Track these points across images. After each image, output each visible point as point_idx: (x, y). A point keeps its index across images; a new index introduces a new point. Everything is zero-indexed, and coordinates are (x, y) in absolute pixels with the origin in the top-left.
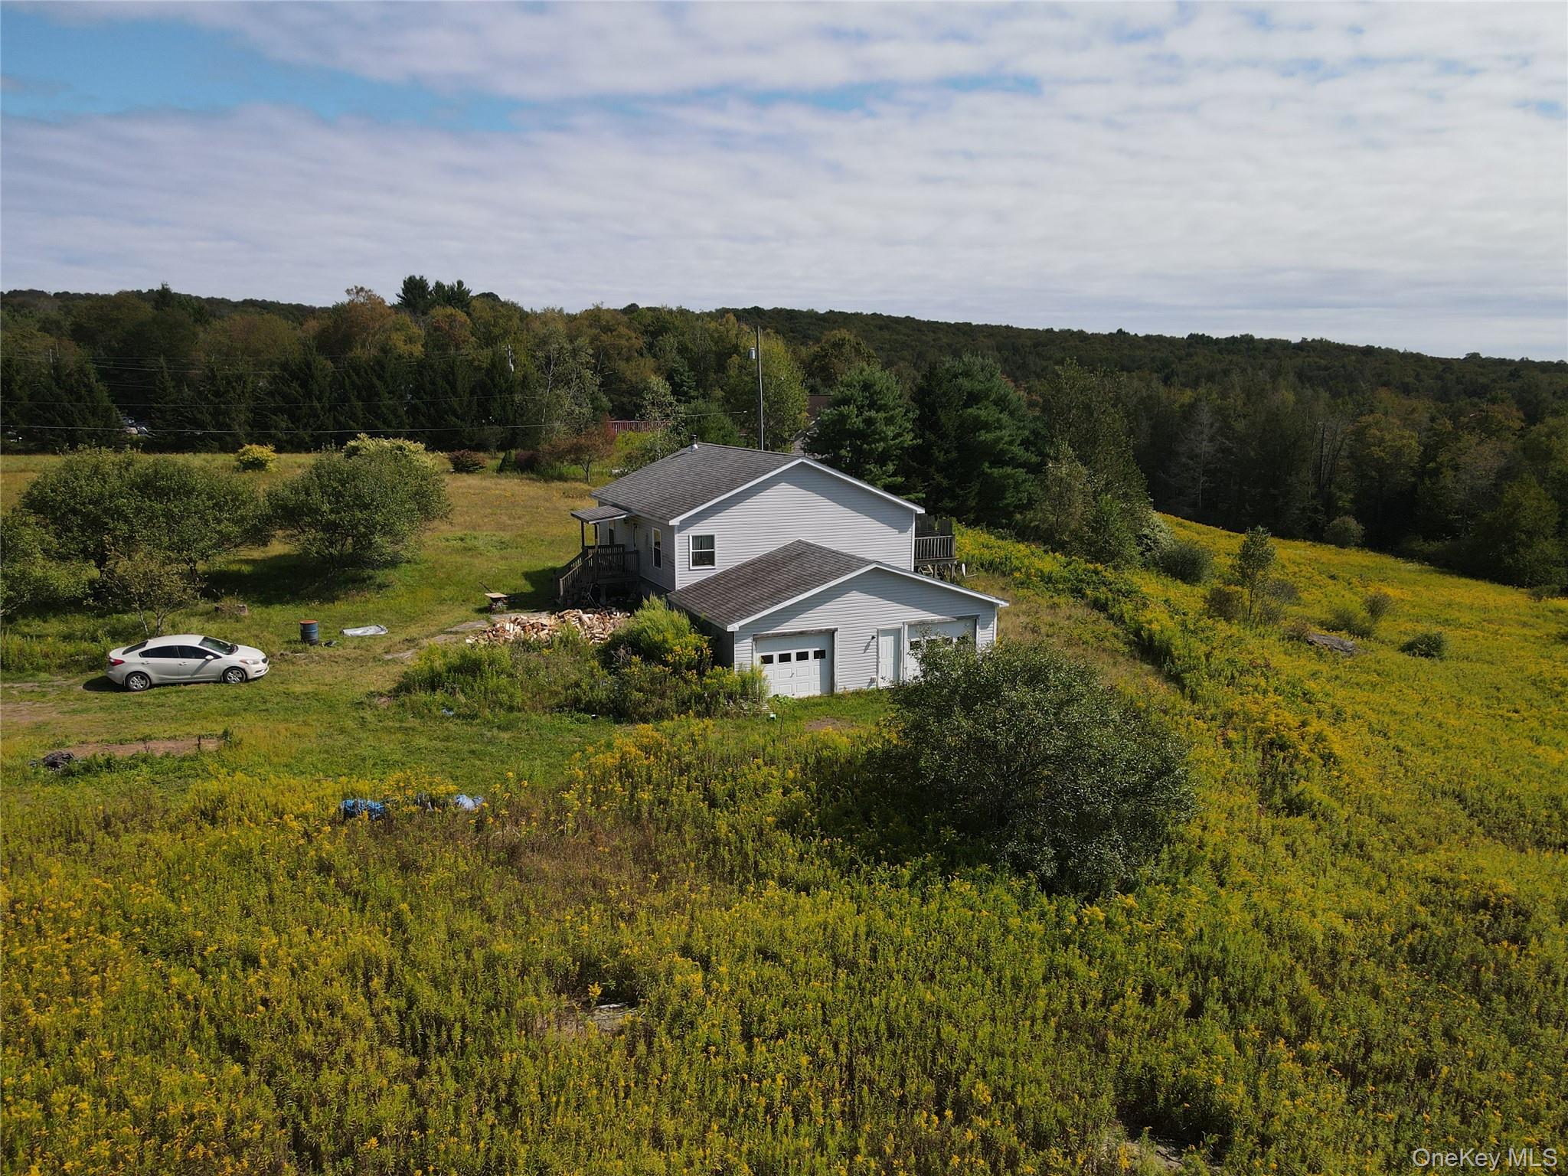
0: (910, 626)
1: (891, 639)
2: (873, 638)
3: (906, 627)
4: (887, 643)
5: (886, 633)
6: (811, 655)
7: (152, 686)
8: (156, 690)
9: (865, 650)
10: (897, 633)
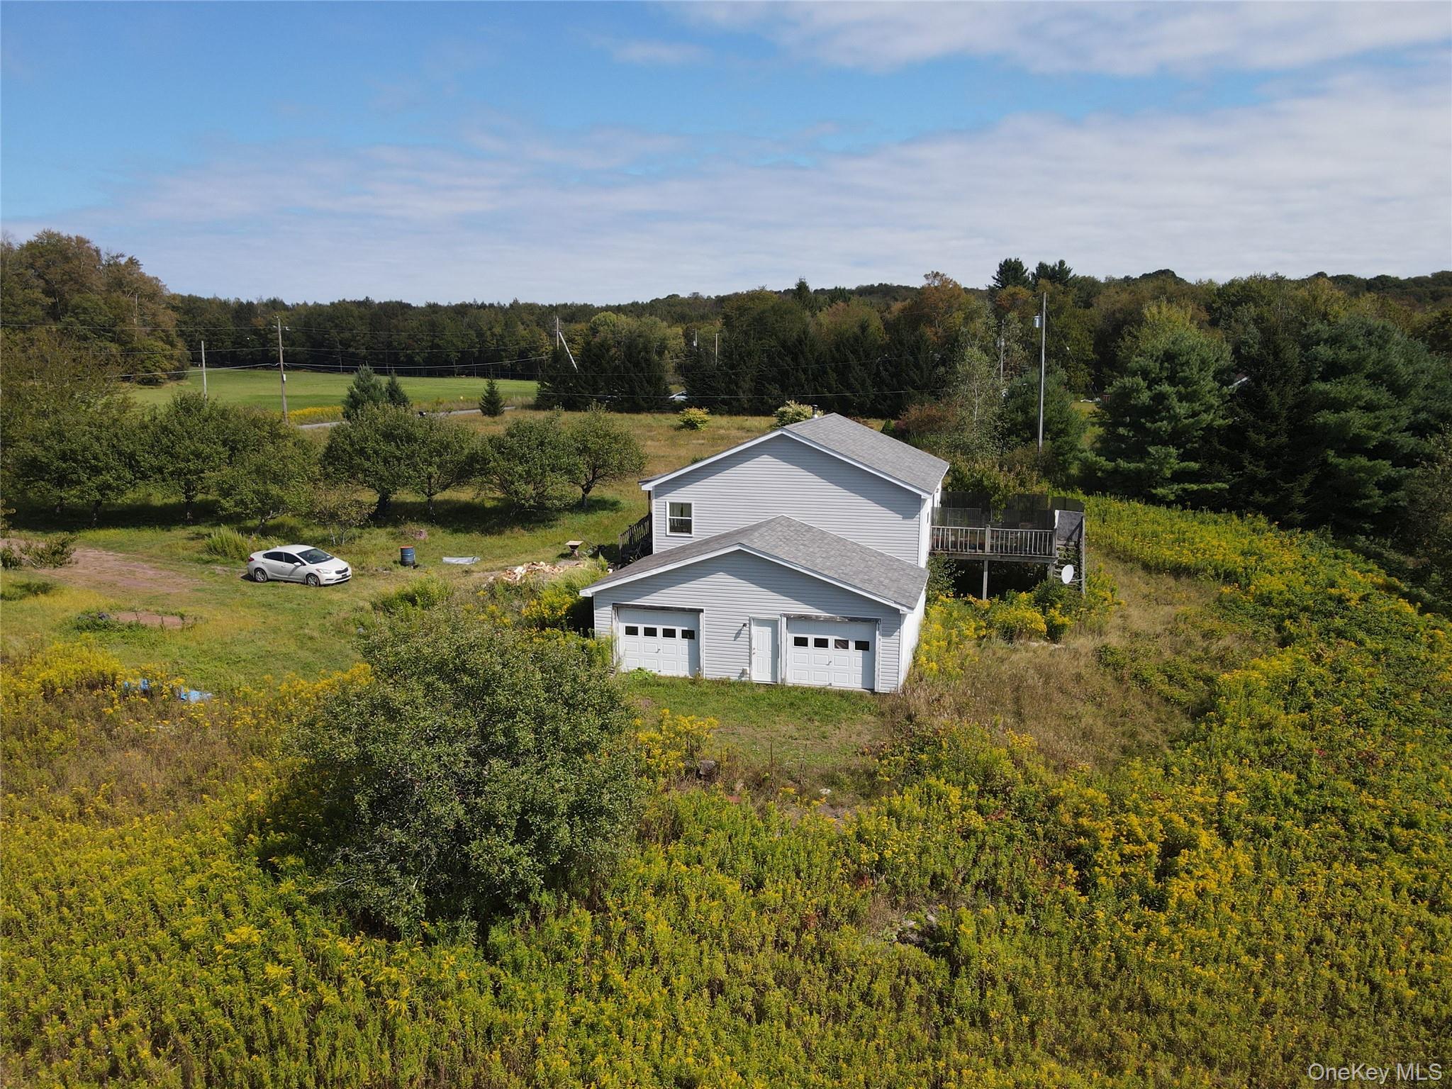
0: (789, 618)
1: (768, 631)
2: (745, 625)
3: (784, 620)
4: (762, 636)
5: (762, 622)
6: (679, 633)
7: (269, 580)
8: (269, 584)
9: (736, 638)
10: (773, 624)
